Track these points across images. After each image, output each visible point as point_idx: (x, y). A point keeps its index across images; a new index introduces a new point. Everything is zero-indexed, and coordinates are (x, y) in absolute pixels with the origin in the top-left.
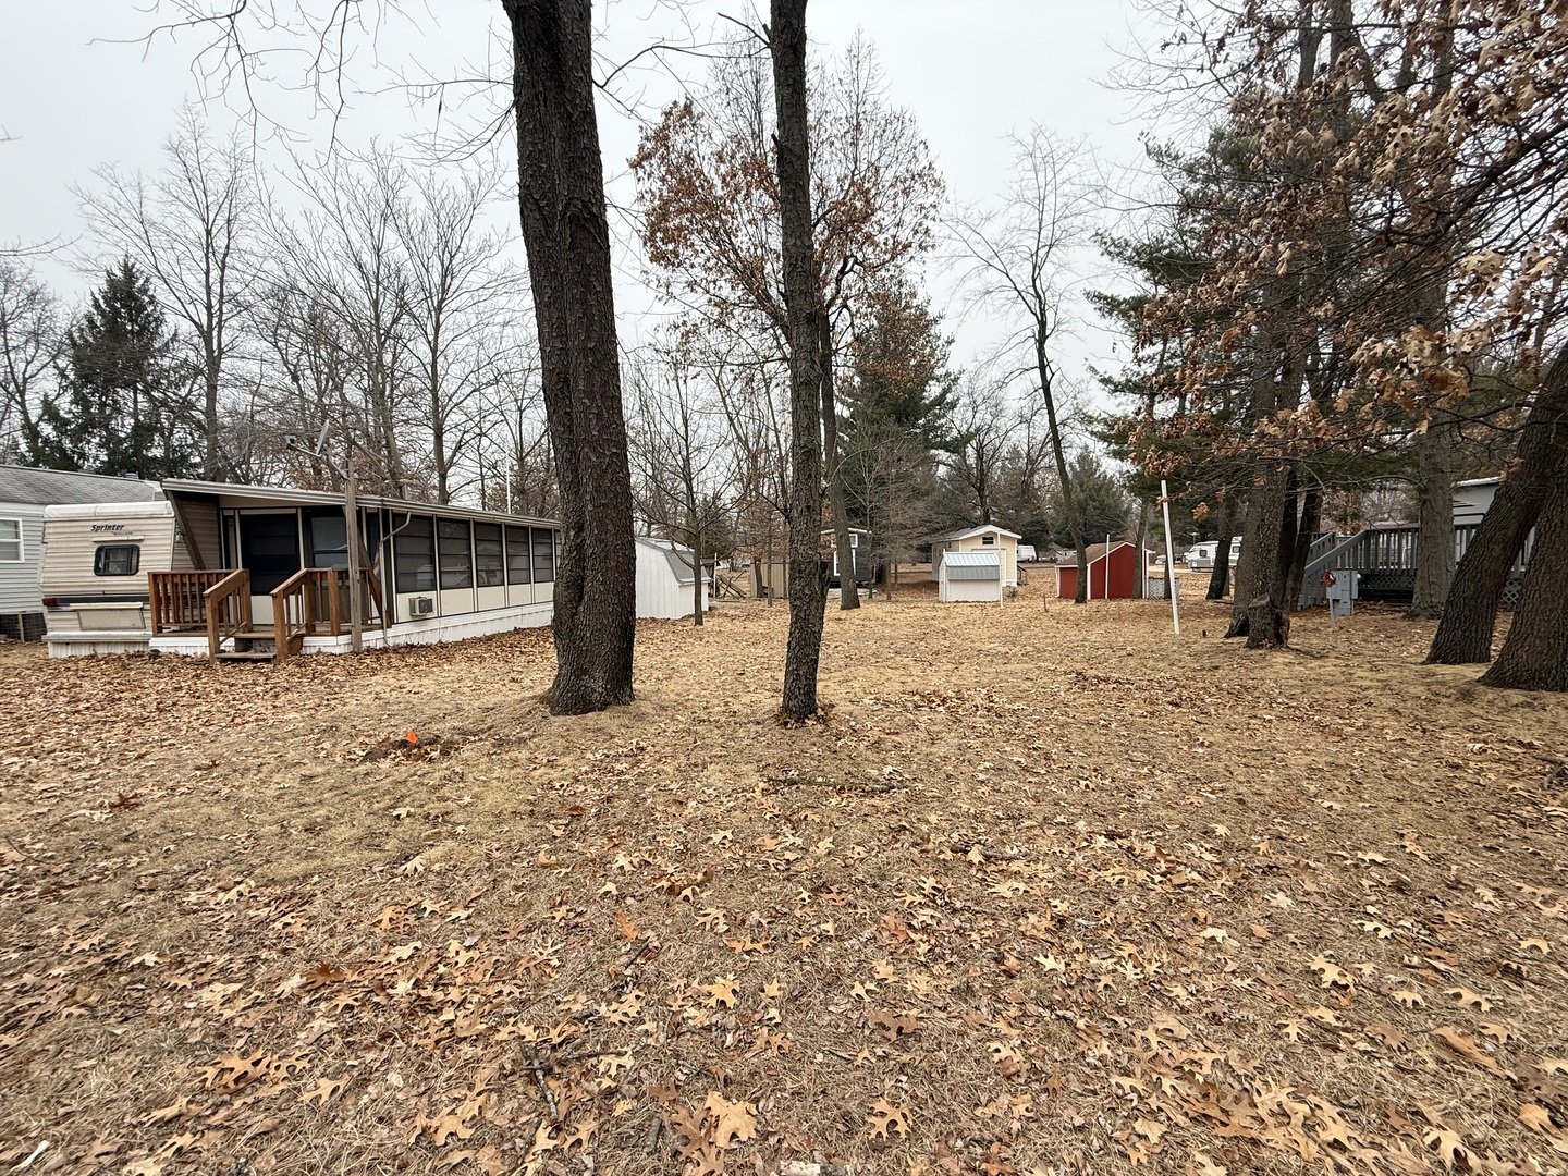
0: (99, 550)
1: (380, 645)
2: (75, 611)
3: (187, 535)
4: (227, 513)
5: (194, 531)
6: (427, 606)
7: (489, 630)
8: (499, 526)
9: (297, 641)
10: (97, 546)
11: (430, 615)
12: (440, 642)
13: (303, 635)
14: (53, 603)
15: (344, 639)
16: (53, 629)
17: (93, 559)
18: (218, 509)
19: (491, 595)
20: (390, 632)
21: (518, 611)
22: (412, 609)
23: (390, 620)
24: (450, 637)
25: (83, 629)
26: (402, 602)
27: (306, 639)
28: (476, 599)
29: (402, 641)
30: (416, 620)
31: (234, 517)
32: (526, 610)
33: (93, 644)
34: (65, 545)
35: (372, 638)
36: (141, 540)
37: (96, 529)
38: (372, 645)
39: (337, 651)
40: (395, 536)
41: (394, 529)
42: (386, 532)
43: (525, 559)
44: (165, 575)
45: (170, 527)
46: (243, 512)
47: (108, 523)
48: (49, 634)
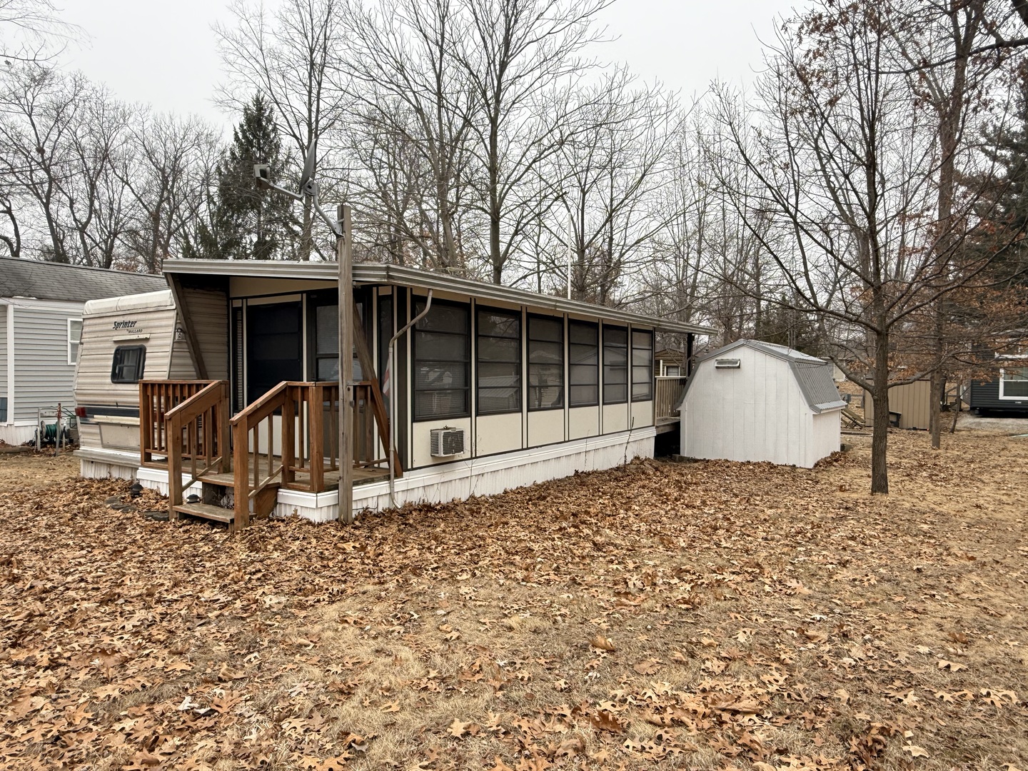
0: (117, 350)
1: (384, 504)
2: (98, 424)
3: (188, 331)
4: (237, 304)
5: (198, 328)
6: (454, 442)
7: (541, 475)
8: (560, 320)
9: (269, 494)
10: (116, 346)
11: (458, 456)
12: (472, 497)
13: (278, 487)
14: (84, 413)
15: (328, 498)
16: (85, 444)
17: (111, 363)
18: (229, 299)
19: (546, 423)
20: (399, 484)
21: (581, 446)
22: (434, 448)
23: (401, 465)
24: (489, 487)
25: (104, 446)
26: (421, 434)
27: (282, 492)
28: (525, 430)
29: (415, 498)
30: (439, 463)
31: (241, 309)
32: (592, 444)
33: (110, 465)
34: (94, 346)
35: (370, 496)
36: (147, 340)
37: (117, 325)
38: (371, 504)
39: (316, 517)
40: (413, 327)
41: (412, 318)
42: (402, 323)
43: (592, 370)
44: (160, 385)
45: (172, 322)
46: (252, 302)
47: (127, 319)
48: (82, 448)
